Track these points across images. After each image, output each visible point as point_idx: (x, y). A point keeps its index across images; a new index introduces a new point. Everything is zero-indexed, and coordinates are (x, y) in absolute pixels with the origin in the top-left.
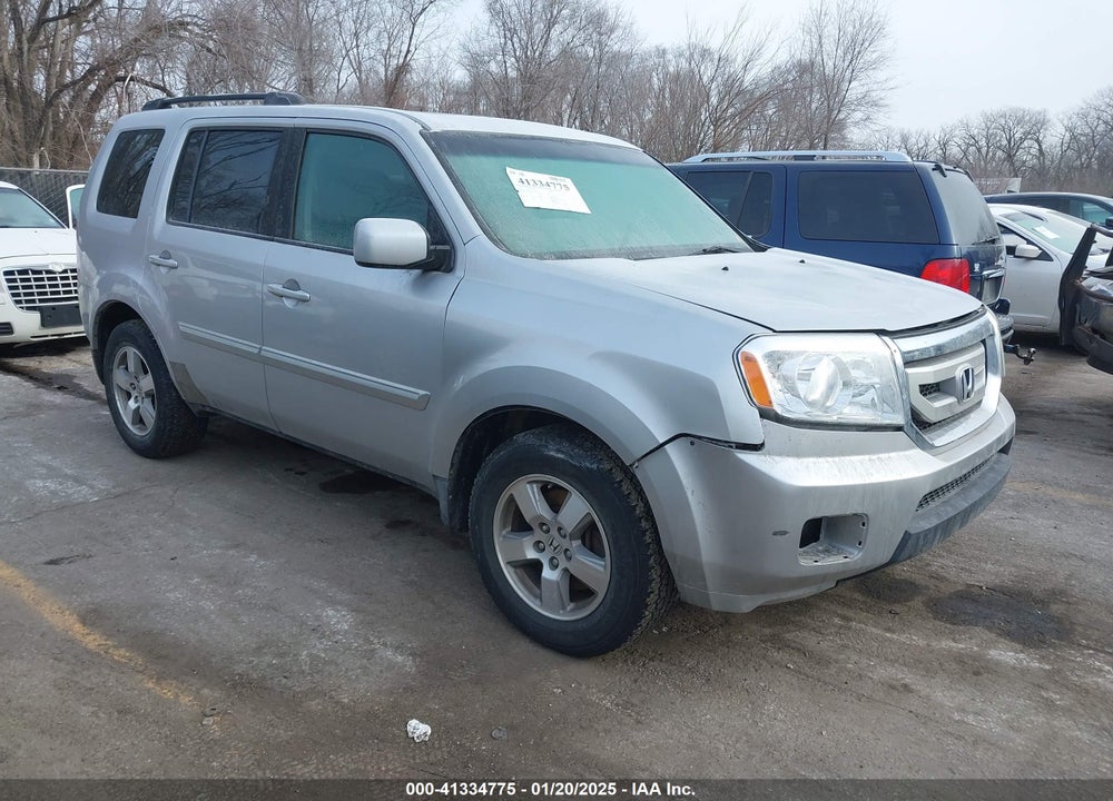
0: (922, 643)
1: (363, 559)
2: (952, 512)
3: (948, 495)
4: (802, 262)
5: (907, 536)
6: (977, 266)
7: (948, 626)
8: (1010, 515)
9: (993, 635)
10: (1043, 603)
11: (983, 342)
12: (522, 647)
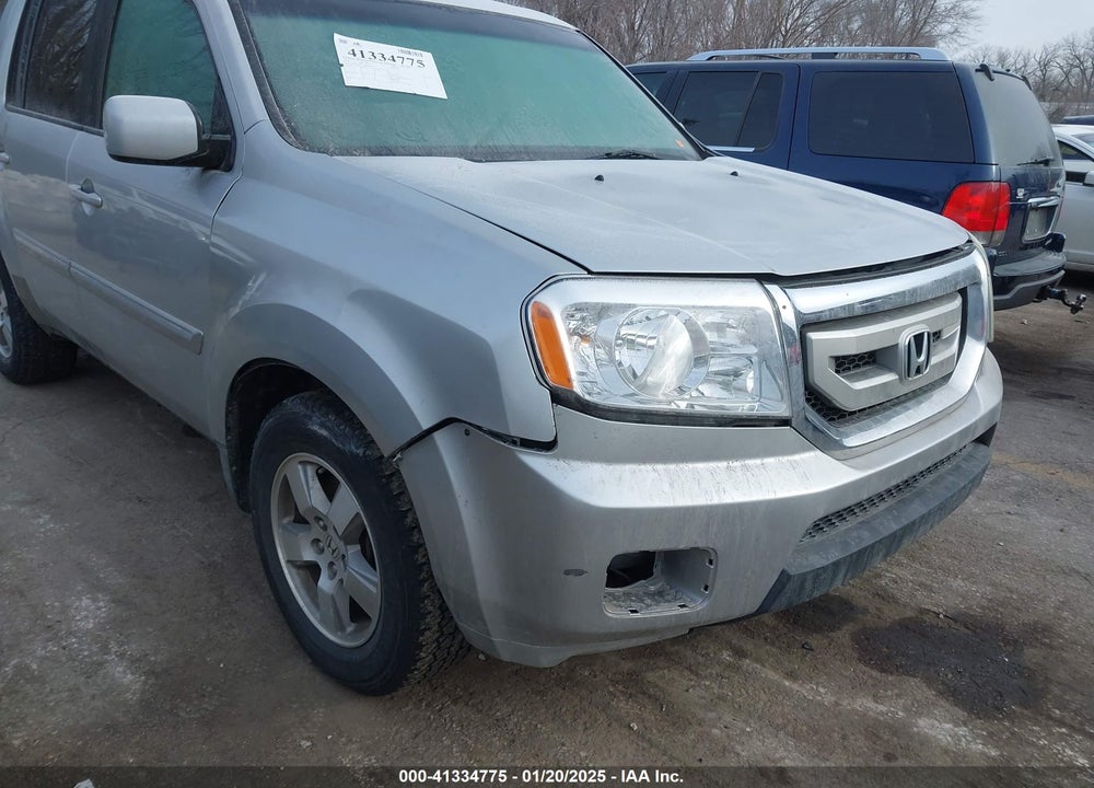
0: (829, 699)
1: (175, 528)
2: (867, 538)
3: (873, 511)
4: (734, 174)
5: (784, 578)
6: (1021, 193)
7: (874, 673)
8: (1008, 508)
9: (931, 694)
10: (1015, 644)
11: (963, 292)
12: (299, 670)
